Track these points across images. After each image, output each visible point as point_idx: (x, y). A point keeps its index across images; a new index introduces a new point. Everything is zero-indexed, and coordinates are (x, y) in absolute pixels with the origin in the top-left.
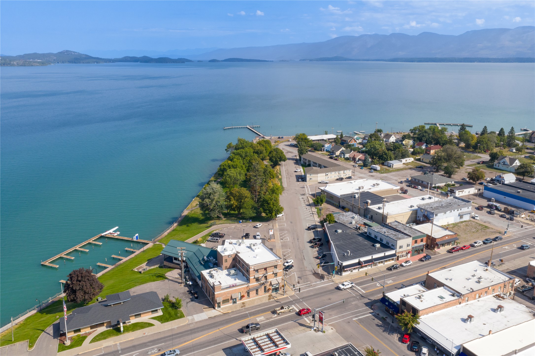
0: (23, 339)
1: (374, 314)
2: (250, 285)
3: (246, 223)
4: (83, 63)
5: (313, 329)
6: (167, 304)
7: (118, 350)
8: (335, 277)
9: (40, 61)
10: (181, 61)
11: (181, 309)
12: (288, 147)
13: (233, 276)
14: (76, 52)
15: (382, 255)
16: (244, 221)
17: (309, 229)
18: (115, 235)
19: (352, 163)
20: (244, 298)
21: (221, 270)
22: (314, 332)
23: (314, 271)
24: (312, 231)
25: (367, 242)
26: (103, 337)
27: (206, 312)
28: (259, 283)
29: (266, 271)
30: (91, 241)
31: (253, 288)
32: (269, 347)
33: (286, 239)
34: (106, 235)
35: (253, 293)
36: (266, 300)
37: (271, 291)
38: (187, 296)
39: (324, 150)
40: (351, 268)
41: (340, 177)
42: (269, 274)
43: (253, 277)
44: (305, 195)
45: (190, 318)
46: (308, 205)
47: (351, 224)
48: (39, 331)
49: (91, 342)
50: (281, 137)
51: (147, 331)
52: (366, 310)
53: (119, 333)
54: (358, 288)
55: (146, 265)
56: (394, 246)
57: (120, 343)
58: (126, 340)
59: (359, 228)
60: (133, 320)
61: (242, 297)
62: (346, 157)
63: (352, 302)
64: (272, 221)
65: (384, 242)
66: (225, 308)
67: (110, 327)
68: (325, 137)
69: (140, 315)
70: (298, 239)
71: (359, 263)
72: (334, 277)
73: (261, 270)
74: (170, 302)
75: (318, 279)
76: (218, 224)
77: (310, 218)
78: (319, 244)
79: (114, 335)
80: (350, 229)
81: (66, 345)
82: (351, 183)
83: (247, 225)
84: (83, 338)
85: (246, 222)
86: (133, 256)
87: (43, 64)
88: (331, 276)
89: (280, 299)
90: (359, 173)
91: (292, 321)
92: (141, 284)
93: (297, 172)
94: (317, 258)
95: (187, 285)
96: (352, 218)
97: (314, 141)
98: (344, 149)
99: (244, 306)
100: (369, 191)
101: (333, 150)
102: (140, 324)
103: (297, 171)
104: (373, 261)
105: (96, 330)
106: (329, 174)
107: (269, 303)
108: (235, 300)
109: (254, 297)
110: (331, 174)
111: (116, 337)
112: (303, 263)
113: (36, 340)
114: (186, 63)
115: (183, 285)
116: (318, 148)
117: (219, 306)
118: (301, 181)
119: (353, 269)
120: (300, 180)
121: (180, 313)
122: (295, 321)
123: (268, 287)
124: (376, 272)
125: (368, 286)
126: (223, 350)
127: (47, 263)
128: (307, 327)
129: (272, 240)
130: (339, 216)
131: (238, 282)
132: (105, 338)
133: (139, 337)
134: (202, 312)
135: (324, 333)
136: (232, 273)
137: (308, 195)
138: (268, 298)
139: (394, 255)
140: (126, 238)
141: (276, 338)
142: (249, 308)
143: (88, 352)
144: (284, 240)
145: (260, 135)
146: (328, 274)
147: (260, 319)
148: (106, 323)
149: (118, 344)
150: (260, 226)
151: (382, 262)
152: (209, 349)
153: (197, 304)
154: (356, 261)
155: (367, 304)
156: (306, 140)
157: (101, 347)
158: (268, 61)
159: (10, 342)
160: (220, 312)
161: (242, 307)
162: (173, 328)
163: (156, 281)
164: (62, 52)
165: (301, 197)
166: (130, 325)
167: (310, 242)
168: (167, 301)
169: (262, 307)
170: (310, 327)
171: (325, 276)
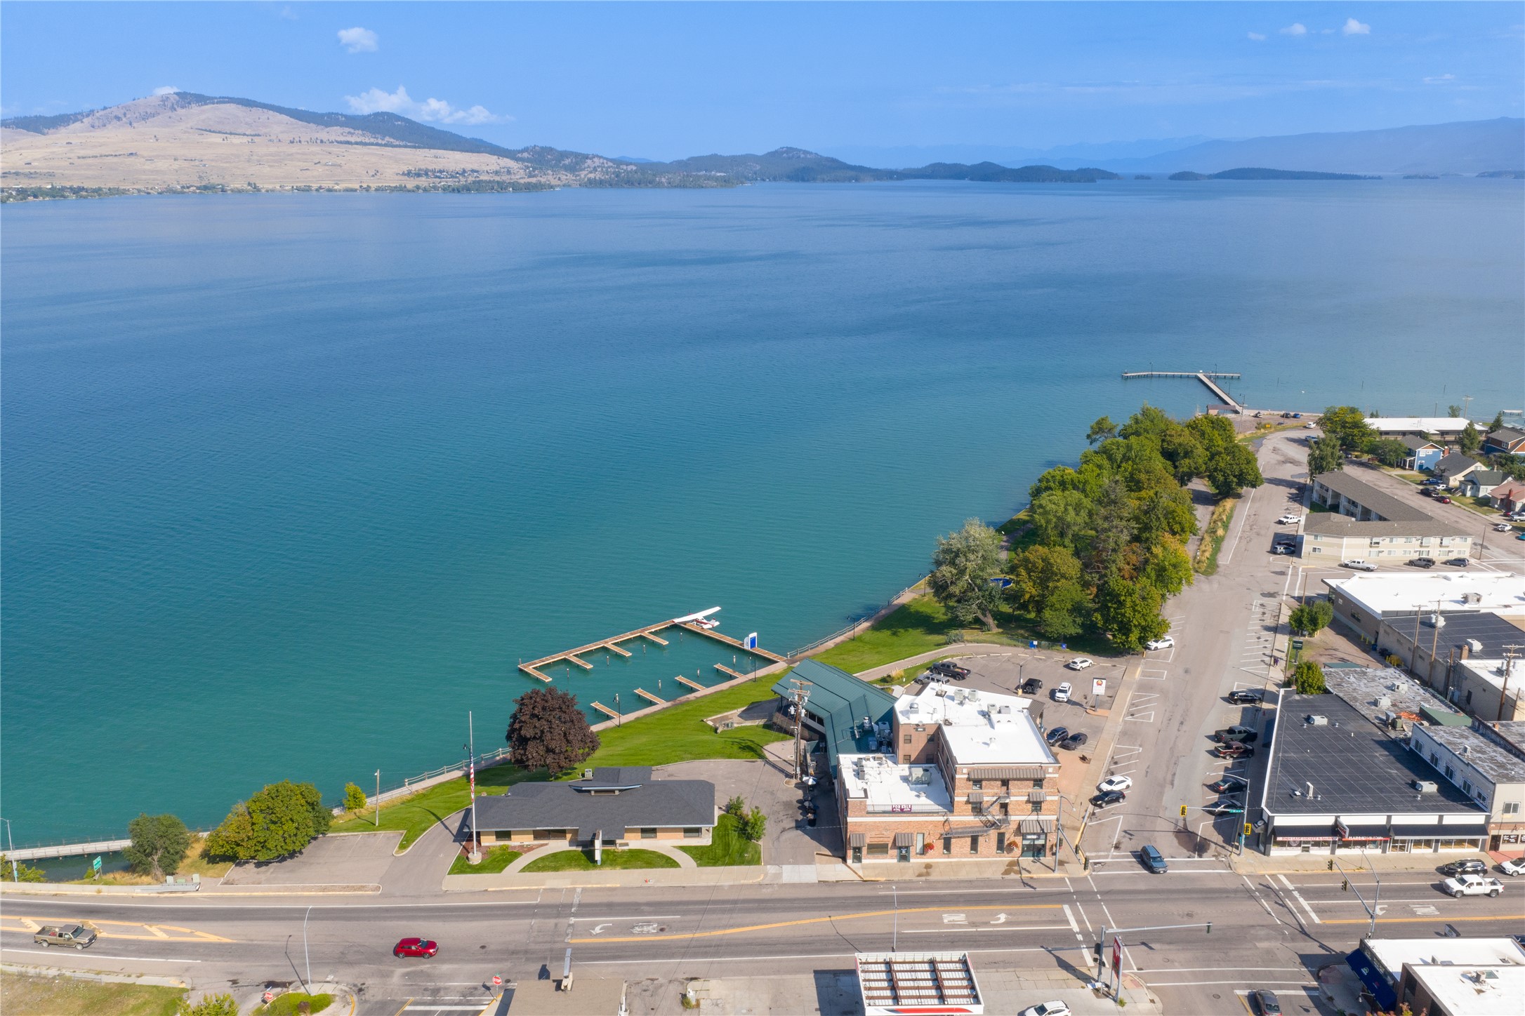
0: (397, 827)
1: (1316, 993)
2: (952, 818)
3: (1049, 651)
4: (823, 180)
5: (1093, 986)
6: (732, 821)
7: (572, 904)
8: (1242, 856)
9: (723, 174)
10: (1087, 177)
11: (760, 842)
12: (1295, 445)
13: (918, 786)
14: (810, 153)
15: (1430, 819)
16: (1043, 643)
17: (1232, 698)
18: (705, 627)
19: (1496, 517)
20: (931, 852)
21: (895, 763)
22: (1092, 995)
23: (1185, 825)
24: (1241, 706)
25: (1397, 769)
26: (553, 864)
27: (818, 865)
28: (983, 818)
29: (1008, 789)
30: (646, 634)
31: (960, 830)
32: (920, 997)
33: (1143, 717)
34: (685, 623)
35: (961, 846)
36: (995, 873)
37: (1017, 851)
38: (790, 812)
39: (1411, 467)
40: (1309, 839)
41: (1424, 556)
42: (1013, 798)
43: (965, 799)
44: (1275, 597)
45: (771, 869)
46: (1268, 629)
47: (1373, 707)
48: (433, 818)
49: (523, 870)
50: (1292, 414)
51: (656, 877)
52: (1294, 976)
53: (591, 864)
54: (1305, 904)
55: (740, 716)
56: (1484, 799)
57: (583, 889)
58: (599, 886)
59: (1394, 725)
60: (634, 842)
61: (927, 848)
62: (1481, 494)
63: (1261, 940)
64: (1129, 656)
65: (1458, 781)
66: (874, 867)
67: (577, 846)
68: (1431, 425)
69: (654, 831)
70: (1182, 723)
71: (1335, 830)
72: (1239, 855)
73: (992, 783)
74: (741, 817)
75: (1185, 851)
76: (968, 641)
77: (1256, 669)
78: (1237, 748)
79: (578, 866)
80: (1362, 722)
81: (471, 863)
82: (1446, 578)
83: (1048, 658)
84: (512, 855)
85: (1048, 648)
86: (725, 686)
87: (726, 182)
88: (1230, 848)
89: (1038, 880)
90: (1505, 553)
91: (1042, 947)
92: (695, 759)
93: (1285, 524)
94: (1214, 788)
95: (802, 786)
96: (1387, 688)
97: (1387, 433)
98: (1484, 468)
99: (928, 874)
100: (1499, 612)
101: (1443, 468)
102: (646, 856)
103: (1285, 520)
104: (1392, 833)
105: (546, 844)
106: (1385, 542)
107: (1002, 883)
108: (906, 852)
109: (966, 856)
110: (1391, 541)
111: (582, 872)
112: (1161, 794)
113: (417, 836)
114: (1099, 182)
115: (794, 781)
116: (1392, 457)
117: (858, 859)
118: (1281, 553)
119: (1313, 845)
120: (1279, 551)
121: (753, 853)
122: (1050, 951)
123: (1009, 837)
124: (1390, 871)
125: (1341, 906)
126: (816, 972)
127: (531, 667)
128: (1076, 976)
129: (1100, 711)
130: (1347, 674)
131: (924, 802)
132: (556, 869)
133: (631, 885)
134: (810, 861)
135: (1119, 1007)
136: (914, 777)
137: (1284, 598)
138: (1003, 869)
139: (1481, 830)
140: (728, 640)
141: (953, 979)
142: (938, 882)
143: (508, 891)
144: (1137, 718)
145: (1226, 403)
146: (1224, 842)
147: (951, 918)
148: (571, 831)
149: (579, 890)
150: (1085, 665)
151: (1428, 844)
152: (781, 961)
153: (807, 838)
154: (1327, 820)
155: (1306, 960)
156: (1358, 427)
157: (540, 887)
158: (1365, 178)
159: (372, 827)
160: (856, 873)
161: (920, 875)
162: (718, 884)
163: (735, 758)
164: (776, 152)
165: (1260, 602)
166: (623, 852)
167: (1217, 737)
168: (736, 814)
169: (975, 888)
170: (1086, 979)
171: (1213, 846)
